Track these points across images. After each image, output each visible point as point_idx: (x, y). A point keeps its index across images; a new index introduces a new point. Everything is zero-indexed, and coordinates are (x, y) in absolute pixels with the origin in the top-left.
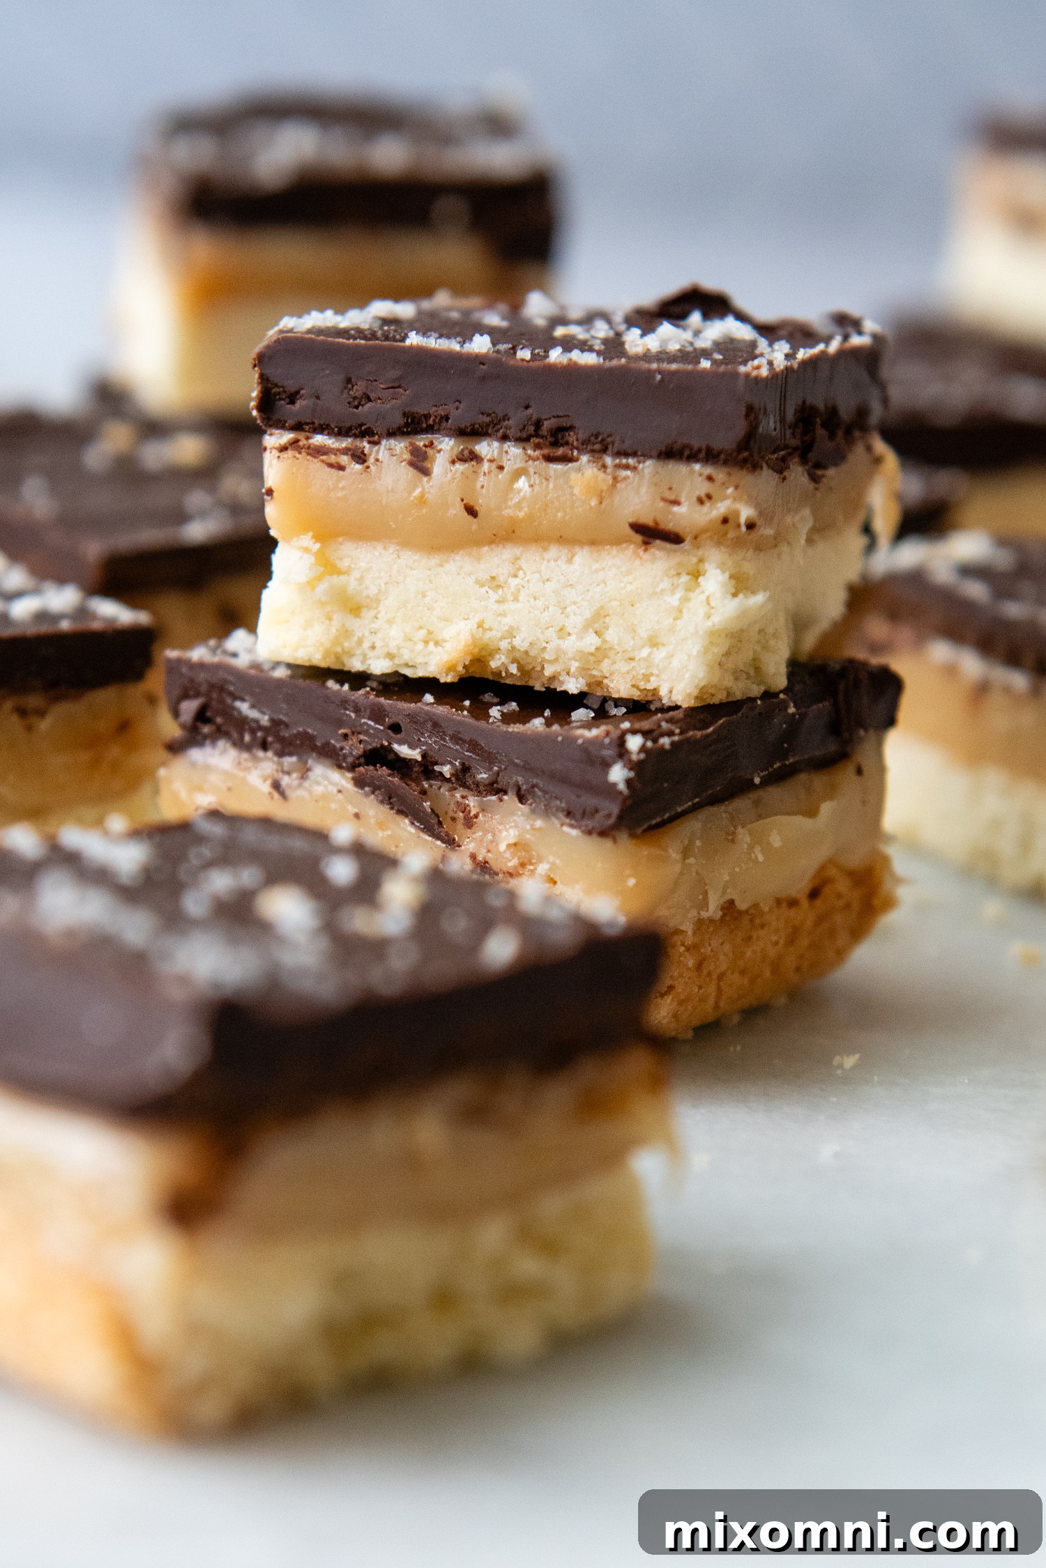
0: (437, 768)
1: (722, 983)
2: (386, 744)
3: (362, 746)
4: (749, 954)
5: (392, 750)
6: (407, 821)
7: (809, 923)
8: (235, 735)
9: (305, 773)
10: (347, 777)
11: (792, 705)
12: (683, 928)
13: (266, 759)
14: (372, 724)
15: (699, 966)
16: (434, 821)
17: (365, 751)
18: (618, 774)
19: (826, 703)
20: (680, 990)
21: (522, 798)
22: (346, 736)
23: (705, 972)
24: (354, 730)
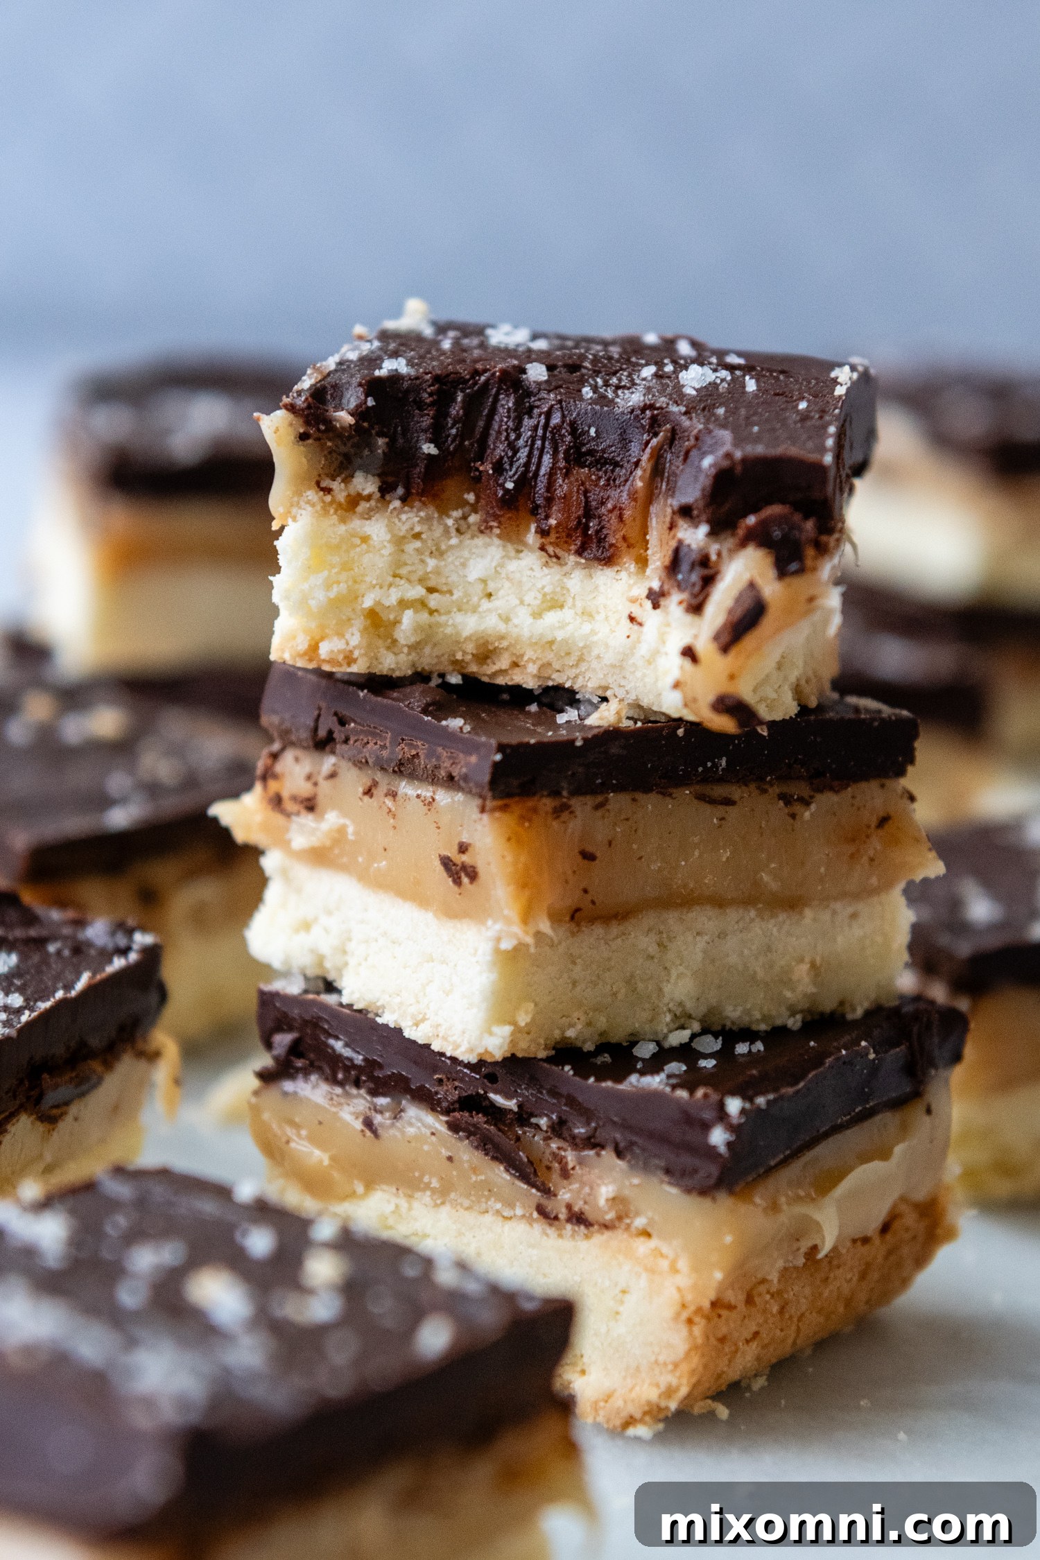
0: (533, 1120)
1: (800, 1324)
2: (482, 1092)
3: (457, 1092)
4: (826, 1293)
5: (488, 1098)
6: (502, 1168)
7: (880, 1259)
8: (328, 1071)
9: (397, 1114)
10: (441, 1120)
11: (872, 1051)
12: (769, 1278)
13: (359, 1096)
14: (468, 1072)
15: (782, 1311)
16: (529, 1170)
17: (460, 1097)
18: (718, 1137)
19: (903, 1047)
20: (765, 1335)
21: (619, 1154)
22: (440, 1081)
23: (787, 1316)
24: (449, 1076)
